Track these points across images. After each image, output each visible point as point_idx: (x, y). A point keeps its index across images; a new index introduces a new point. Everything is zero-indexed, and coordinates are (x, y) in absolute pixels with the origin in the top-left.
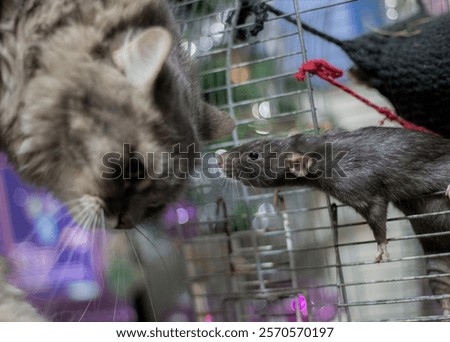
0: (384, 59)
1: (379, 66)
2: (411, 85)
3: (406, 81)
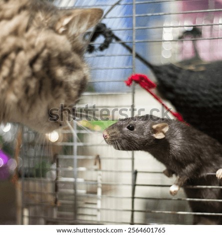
0: (180, 82)
1: (174, 85)
2: (195, 102)
3: (191, 99)
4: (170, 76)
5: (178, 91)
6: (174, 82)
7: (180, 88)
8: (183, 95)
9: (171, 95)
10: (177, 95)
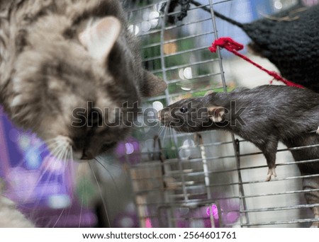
1: (269, 42)
2: (292, 55)
3: (288, 52)
4: (263, 32)
5: (273, 46)
6: (268, 38)
7: (274, 43)
8: (279, 50)
9: (266, 52)
10: (274, 51)
